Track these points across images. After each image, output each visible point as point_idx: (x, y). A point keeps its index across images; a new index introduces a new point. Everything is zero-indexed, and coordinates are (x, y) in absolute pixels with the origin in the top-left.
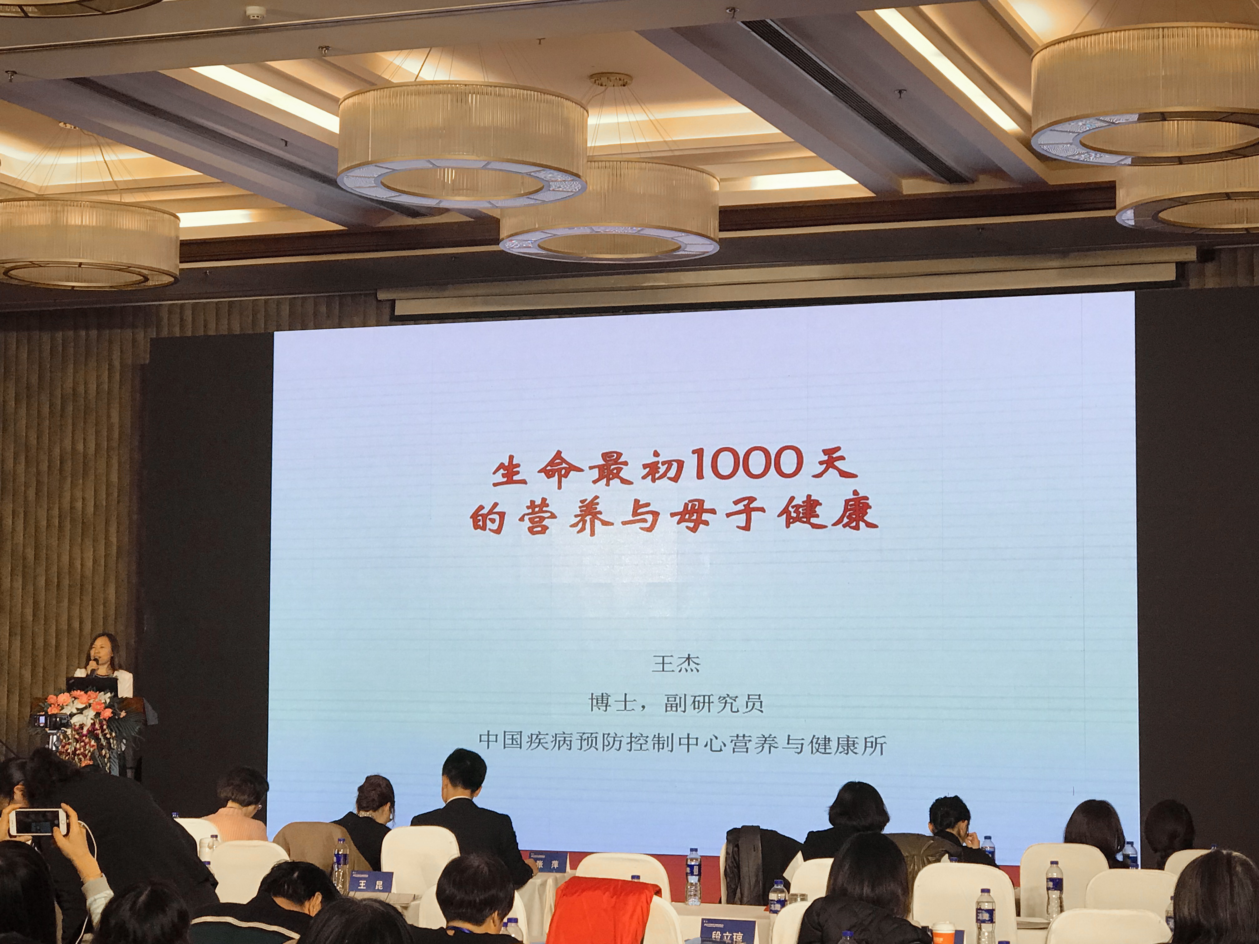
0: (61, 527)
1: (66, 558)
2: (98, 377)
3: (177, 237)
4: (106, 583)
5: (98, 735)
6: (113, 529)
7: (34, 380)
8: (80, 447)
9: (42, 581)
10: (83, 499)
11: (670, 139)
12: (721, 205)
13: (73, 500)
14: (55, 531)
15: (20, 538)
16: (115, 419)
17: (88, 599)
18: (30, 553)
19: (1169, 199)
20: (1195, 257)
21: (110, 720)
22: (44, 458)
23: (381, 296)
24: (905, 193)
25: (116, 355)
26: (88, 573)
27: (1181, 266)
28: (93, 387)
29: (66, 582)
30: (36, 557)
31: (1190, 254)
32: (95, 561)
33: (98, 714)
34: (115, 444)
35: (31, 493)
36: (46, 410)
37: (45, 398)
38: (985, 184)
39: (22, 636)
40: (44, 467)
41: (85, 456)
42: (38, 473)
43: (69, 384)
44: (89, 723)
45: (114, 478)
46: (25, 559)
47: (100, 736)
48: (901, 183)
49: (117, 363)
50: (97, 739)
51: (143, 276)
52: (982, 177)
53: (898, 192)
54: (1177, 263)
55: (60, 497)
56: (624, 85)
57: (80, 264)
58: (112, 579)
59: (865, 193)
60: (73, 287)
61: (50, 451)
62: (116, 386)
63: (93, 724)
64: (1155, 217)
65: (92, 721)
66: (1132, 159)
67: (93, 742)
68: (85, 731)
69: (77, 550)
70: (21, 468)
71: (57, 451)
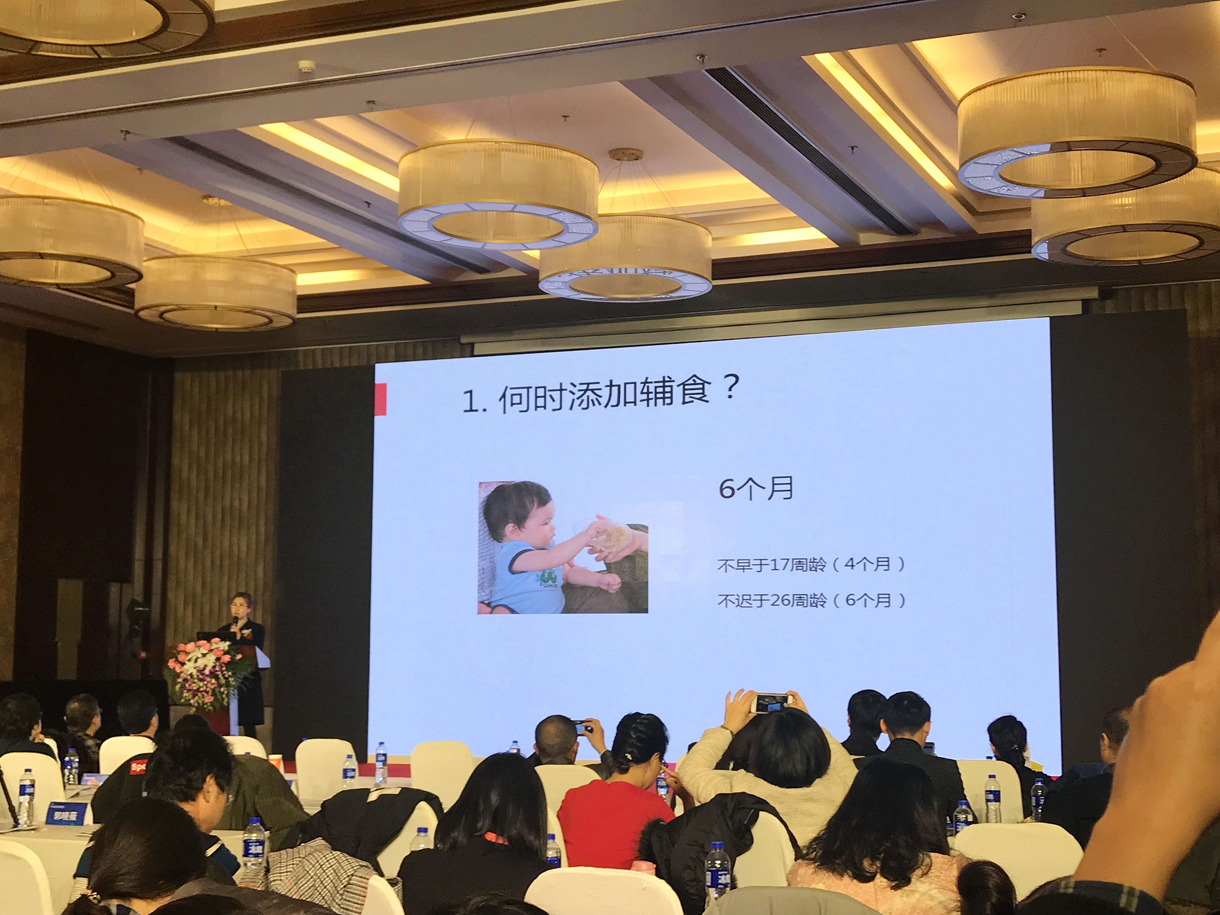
0: (223, 521)
1: (226, 544)
2: (251, 406)
3: (294, 292)
4: (256, 563)
5: (218, 675)
6: (262, 523)
7: (204, 408)
8: (238, 459)
9: (208, 564)
10: (240, 499)
11: (677, 206)
12: (714, 258)
13: (232, 500)
14: (218, 524)
15: (192, 529)
16: (264, 439)
17: (243, 576)
18: (200, 543)
19: (1076, 232)
20: (1097, 295)
21: (228, 664)
22: (211, 468)
23: (464, 340)
24: (861, 244)
25: (265, 388)
26: (243, 555)
27: (1086, 303)
28: (247, 414)
29: (226, 563)
30: (205, 544)
31: (1093, 293)
32: (248, 547)
33: (218, 659)
34: (264, 458)
35: (201, 496)
36: (213, 431)
37: (212, 423)
38: (926, 235)
39: (193, 606)
40: (211, 475)
41: (242, 466)
42: (207, 480)
43: (230, 412)
44: (211, 665)
45: (263, 483)
46: (196, 545)
47: (221, 676)
48: (858, 236)
49: (265, 395)
50: (217, 678)
51: (269, 319)
52: (923, 230)
53: (857, 243)
54: (1082, 300)
55: (223, 498)
56: (637, 159)
57: (216, 307)
58: (261, 561)
59: (832, 245)
60: (217, 329)
61: (216, 463)
62: (265, 412)
63: (214, 667)
64: (1064, 250)
65: (213, 664)
66: (1045, 191)
67: (213, 681)
68: (207, 672)
69: (235, 539)
70: (194, 476)
71: (220, 463)
